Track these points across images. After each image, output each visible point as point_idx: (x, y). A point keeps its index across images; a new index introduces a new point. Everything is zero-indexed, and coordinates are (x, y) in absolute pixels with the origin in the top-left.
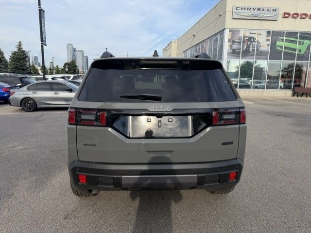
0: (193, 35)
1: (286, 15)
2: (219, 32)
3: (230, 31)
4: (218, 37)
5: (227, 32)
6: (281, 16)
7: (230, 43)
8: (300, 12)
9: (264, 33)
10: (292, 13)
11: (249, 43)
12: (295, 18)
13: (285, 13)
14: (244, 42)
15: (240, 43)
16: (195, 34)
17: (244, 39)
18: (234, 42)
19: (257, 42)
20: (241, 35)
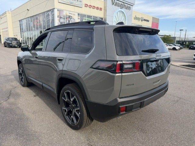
0: (28, 10)
1: (86, 5)
2: (50, 10)
3: (58, 10)
4: (50, 13)
5: (56, 11)
6: (84, 6)
7: (58, 18)
8: (92, 5)
9: (77, 15)
10: (89, 5)
11: (69, 19)
12: (90, 8)
13: (86, 4)
14: (66, 18)
15: (64, 19)
16: (29, 9)
17: (66, 16)
18: (61, 18)
19: (74, 19)
20: (64, 13)
